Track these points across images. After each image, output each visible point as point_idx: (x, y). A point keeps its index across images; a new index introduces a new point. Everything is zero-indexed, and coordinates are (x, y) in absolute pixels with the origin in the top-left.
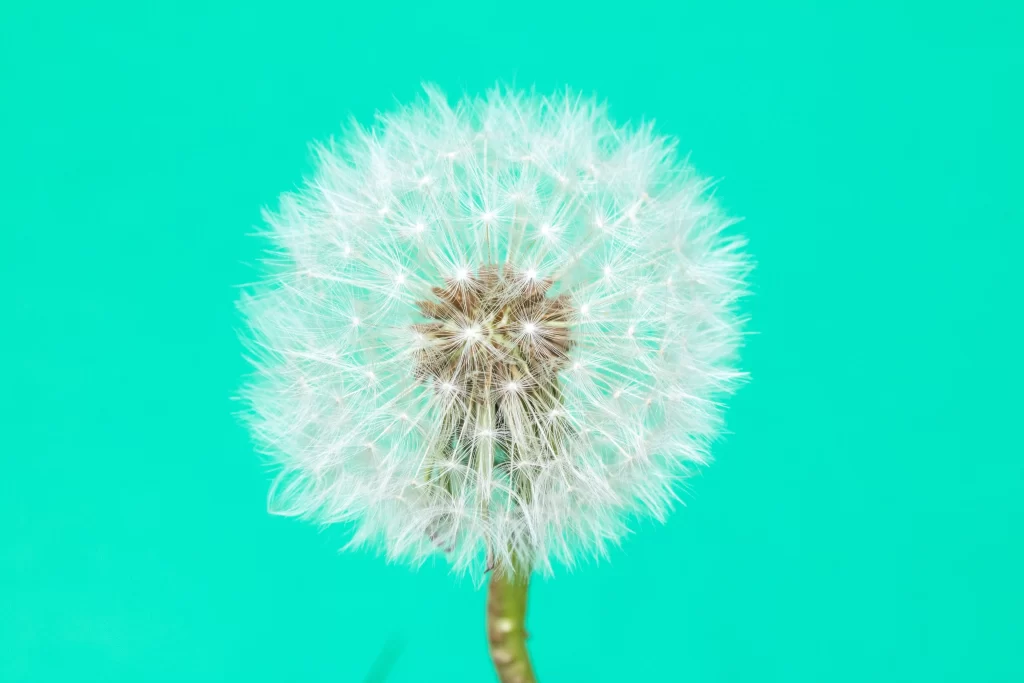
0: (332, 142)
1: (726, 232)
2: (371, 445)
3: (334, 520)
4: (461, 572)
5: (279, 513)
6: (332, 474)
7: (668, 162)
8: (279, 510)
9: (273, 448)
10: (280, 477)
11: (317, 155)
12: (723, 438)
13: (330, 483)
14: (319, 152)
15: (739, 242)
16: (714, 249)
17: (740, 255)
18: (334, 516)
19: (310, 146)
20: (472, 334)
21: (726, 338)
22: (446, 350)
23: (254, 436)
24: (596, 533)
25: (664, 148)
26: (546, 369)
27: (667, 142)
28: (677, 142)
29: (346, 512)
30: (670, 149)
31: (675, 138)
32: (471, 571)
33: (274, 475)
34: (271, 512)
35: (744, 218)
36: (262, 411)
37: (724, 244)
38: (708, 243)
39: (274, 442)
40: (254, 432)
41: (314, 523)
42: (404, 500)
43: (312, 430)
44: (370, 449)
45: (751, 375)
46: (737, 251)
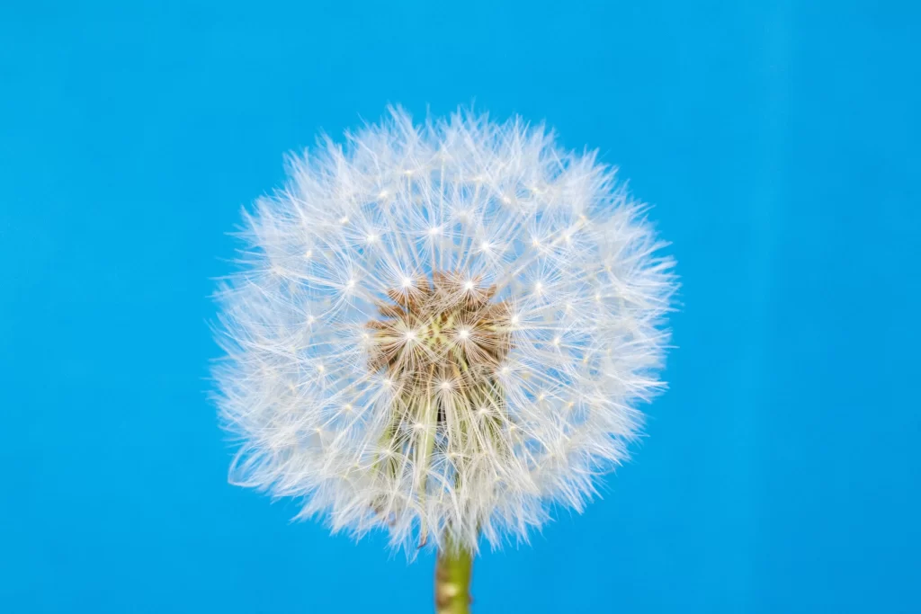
0: (306, 154)
1: (655, 254)
2: (318, 430)
3: (285, 494)
4: (396, 546)
5: (236, 484)
6: (287, 453)
7: (607, 189)
8: (238, 481)
9: (236, 426)
10: (241, 452)
11: (291, 165)
12: (641, 441)
13: (286, 459)
14: (293, 163)
15: (668, 263)
16: (644, 268)
17: (668, 276)
18: (285, 489)
19: (285, 156)
20: (411, 337)
21: (648, 350)
22: (387, 350)
23: (220, 414)
24: (521, 519)
25: (603, 175)
26: (475, 372)
27: (607, 171)
28: (616, 170)
29: (295, 488)
30: (608, 177)
31: (614, 167)
32: (405, 547)
33: (236, 450)
34: (230, 481)
35: (671, 243)
36: (229, 392)
37: (655, 265)
38: (638, 263)
39: (237, 420)
40: (219, 410)
41: (267, 495)
42: (349, 479)
43: (270, 412)
44: (318, 434)
45: (668, 385)
46: (667, 271)
